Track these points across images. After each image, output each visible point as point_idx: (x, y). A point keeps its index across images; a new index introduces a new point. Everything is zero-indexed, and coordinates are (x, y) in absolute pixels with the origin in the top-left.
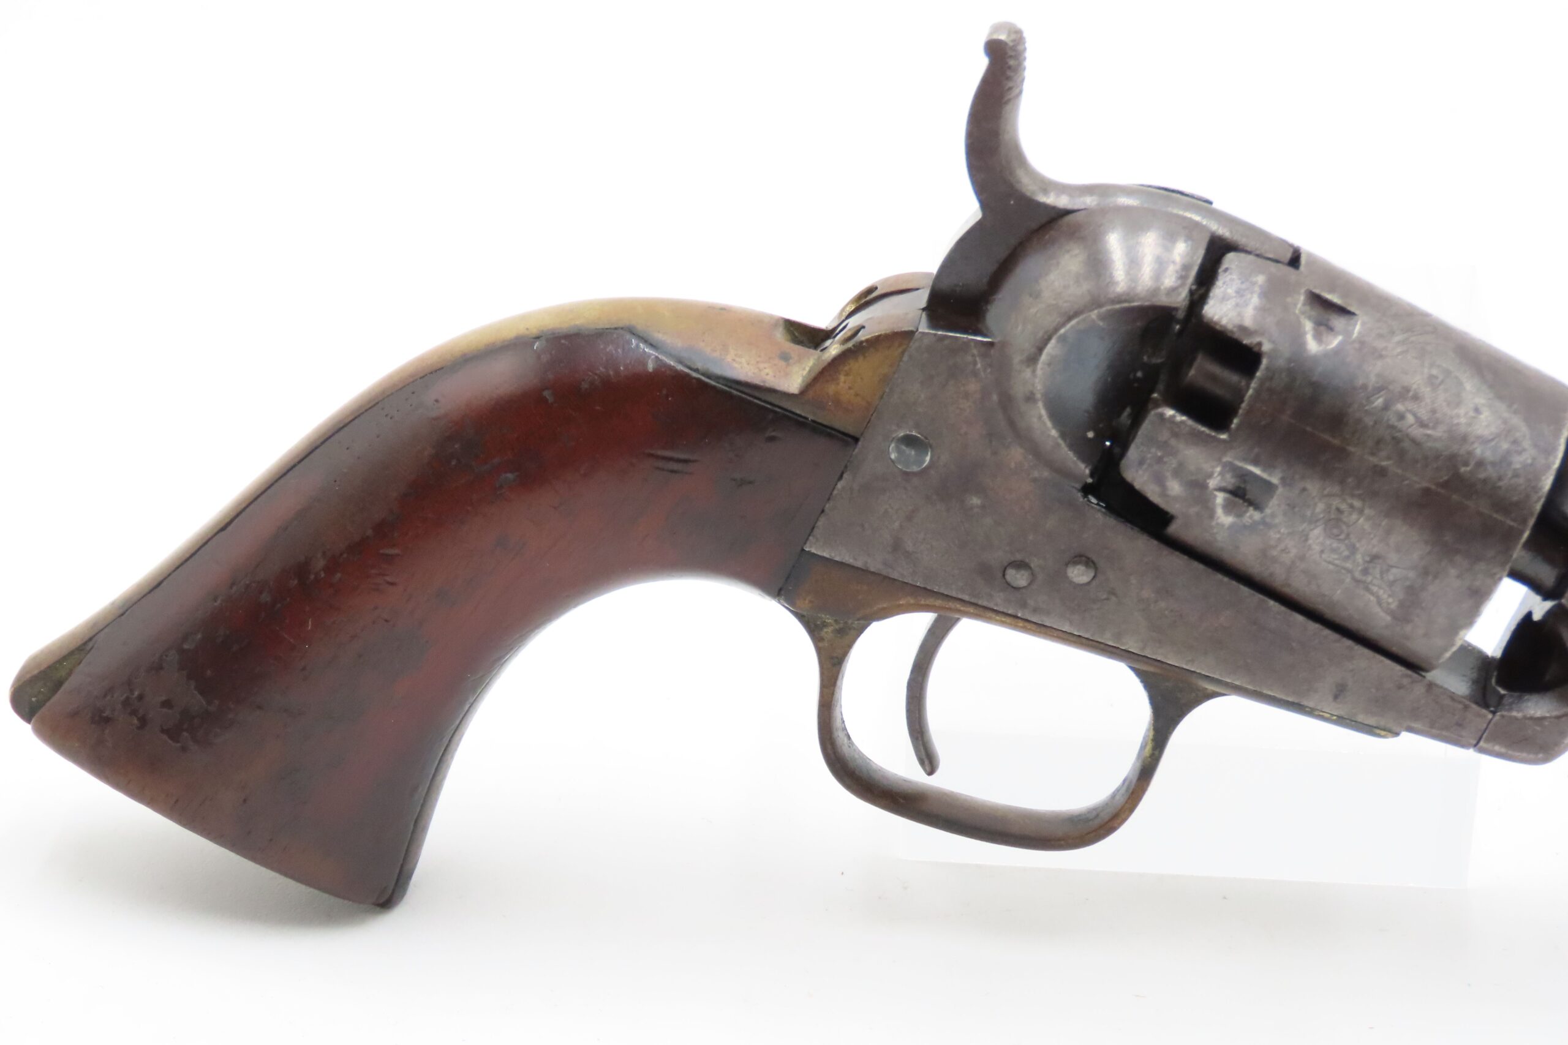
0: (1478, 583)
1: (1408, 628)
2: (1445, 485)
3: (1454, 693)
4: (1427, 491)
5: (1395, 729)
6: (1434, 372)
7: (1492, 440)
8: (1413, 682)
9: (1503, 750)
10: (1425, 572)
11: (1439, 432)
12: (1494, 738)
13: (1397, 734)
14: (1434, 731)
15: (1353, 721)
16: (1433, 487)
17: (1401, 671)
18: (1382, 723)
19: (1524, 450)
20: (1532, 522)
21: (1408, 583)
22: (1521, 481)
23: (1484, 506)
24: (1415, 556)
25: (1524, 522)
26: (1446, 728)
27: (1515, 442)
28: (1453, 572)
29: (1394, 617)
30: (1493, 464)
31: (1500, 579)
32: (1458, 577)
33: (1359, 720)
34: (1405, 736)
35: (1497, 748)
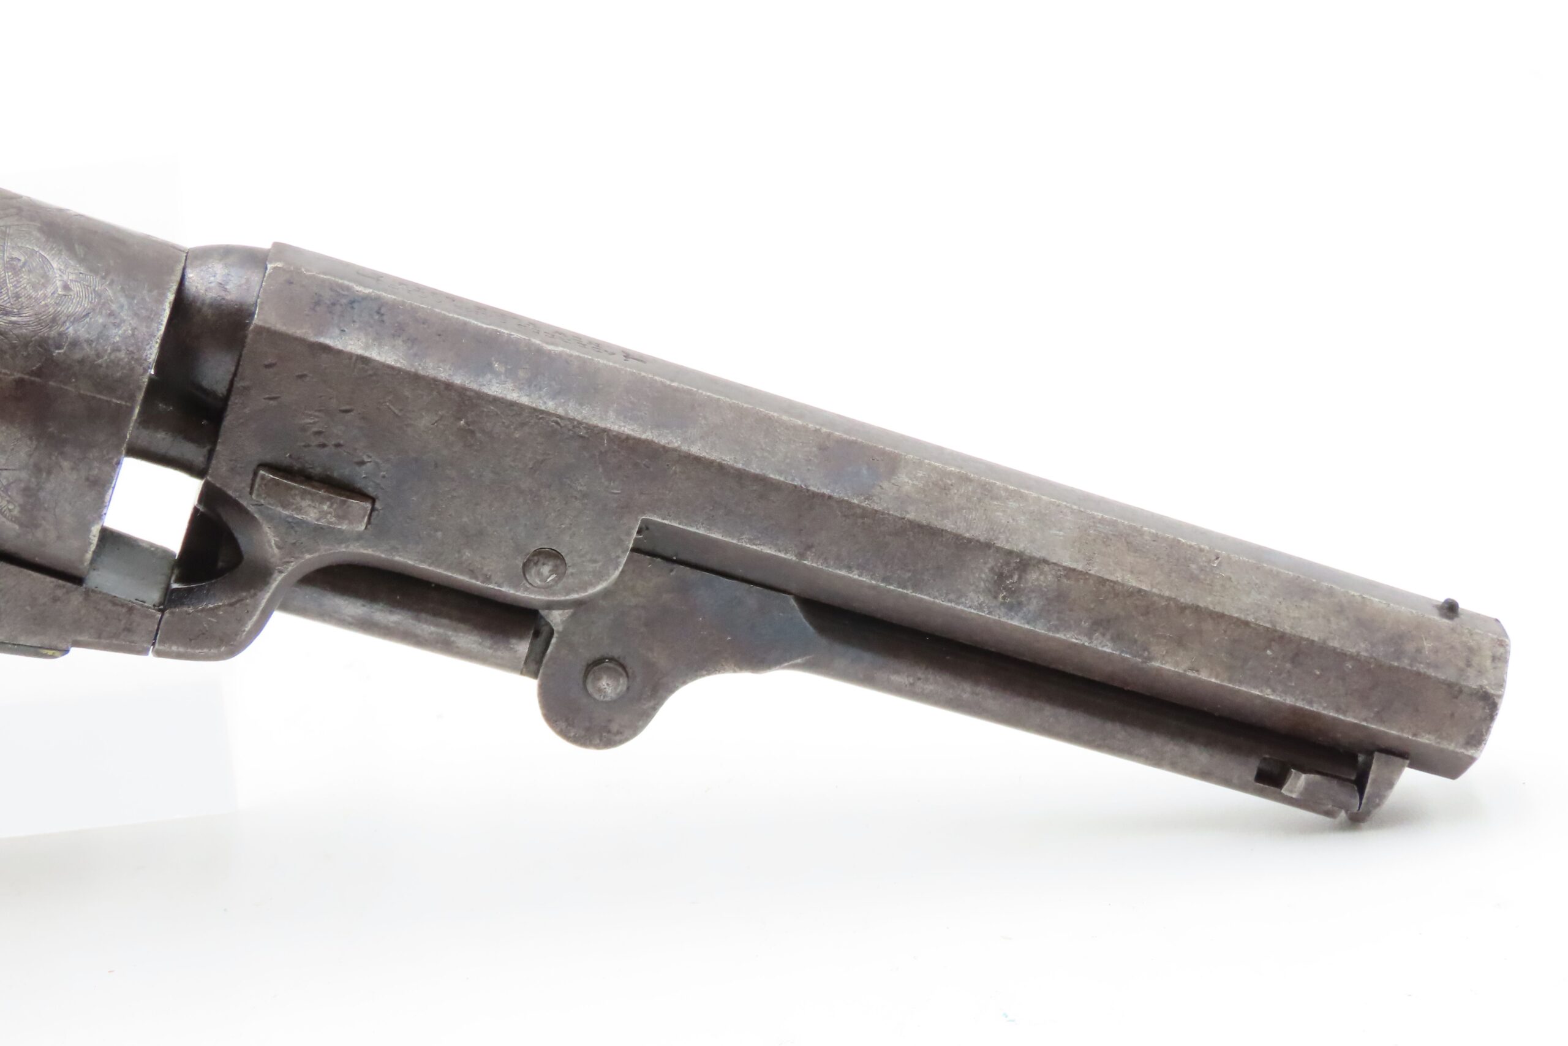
0: (95, 472)
1: (39, 534)
2: (39, 373)
3: (115, 597)
4: (20, 382)
5: (63, 646)
6: (16, 254)
7: (87, 315)
8: (67, 592)
9: (181, 649)
10: (37, 469)
11: (27, 316)
12: (168, 639)
13: (66, 651)
14: (103, 641)
15: (14, 644)
16: (26, 377)
17: (53, 582)
18: (46, 642)
19: (123, 321)
20: (140, 396)
21: (22, 485)
22: (122, 355)
23: (86, 389)
24: (23, 455)
25: (132, 398)
26: (116, 636)
27: (112, 314)
28: (66, 464)
29: (21, 525)
30: (89, 342)
31: (118, 463)
32: (72, 469)
33: (21, 643)
34: (74, 650)
35: (174, 648)
